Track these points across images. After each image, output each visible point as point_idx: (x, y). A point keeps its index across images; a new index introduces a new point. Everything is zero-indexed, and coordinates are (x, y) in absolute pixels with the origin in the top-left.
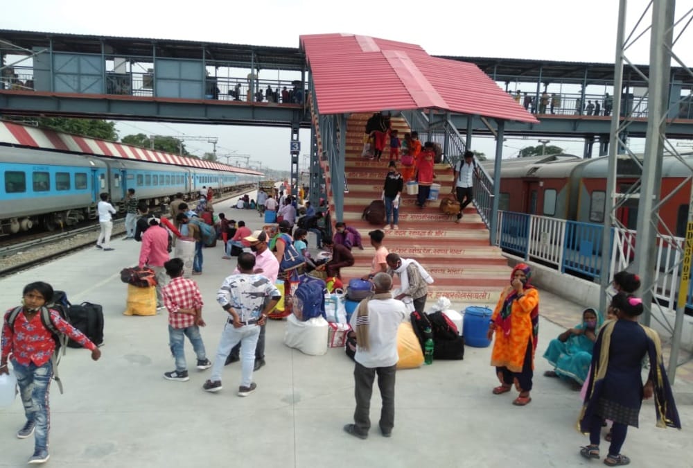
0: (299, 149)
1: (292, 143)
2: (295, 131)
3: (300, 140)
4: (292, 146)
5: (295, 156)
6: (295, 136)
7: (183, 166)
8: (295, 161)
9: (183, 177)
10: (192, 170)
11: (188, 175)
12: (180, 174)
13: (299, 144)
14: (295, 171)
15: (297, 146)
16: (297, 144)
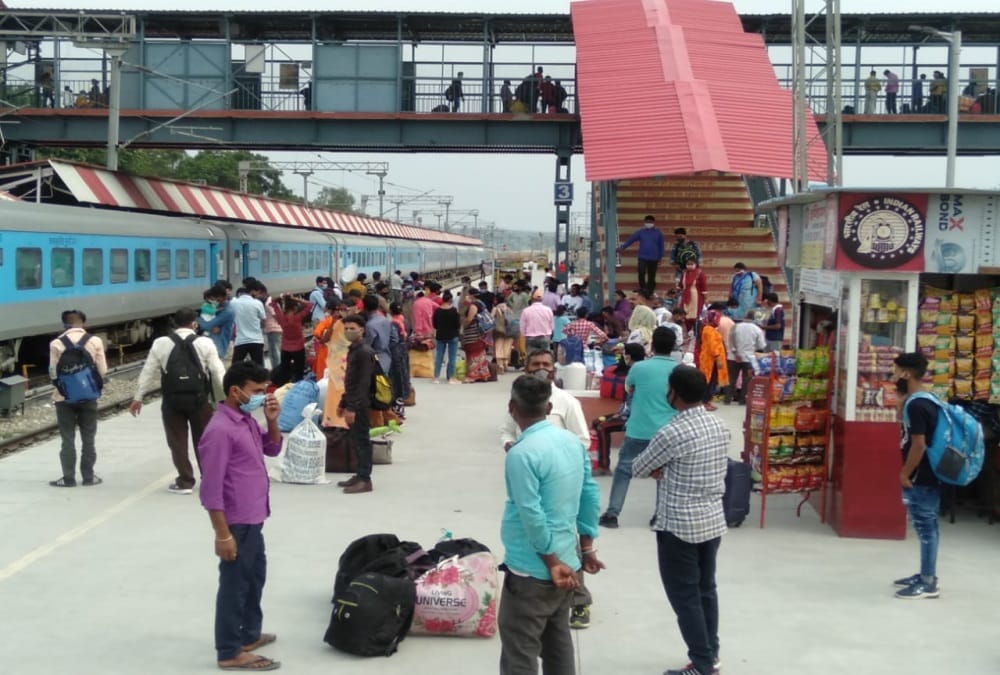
0: (571, 197)
1: (557, 186)
2: (564, 161)
3: (572, 181)
4: (558, 192)
5: (563, 208)
6: (564, 169)
7: (322, 230)
8: (563, 218)
9: (325, 253)
10: (340, 238)
11: (334, 249)
12: (322, 249)
13: (571, 187)
14: (562, 239)
15: (566, 191)
16: (567, 188)
